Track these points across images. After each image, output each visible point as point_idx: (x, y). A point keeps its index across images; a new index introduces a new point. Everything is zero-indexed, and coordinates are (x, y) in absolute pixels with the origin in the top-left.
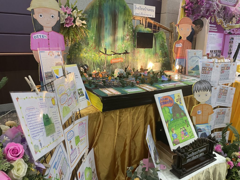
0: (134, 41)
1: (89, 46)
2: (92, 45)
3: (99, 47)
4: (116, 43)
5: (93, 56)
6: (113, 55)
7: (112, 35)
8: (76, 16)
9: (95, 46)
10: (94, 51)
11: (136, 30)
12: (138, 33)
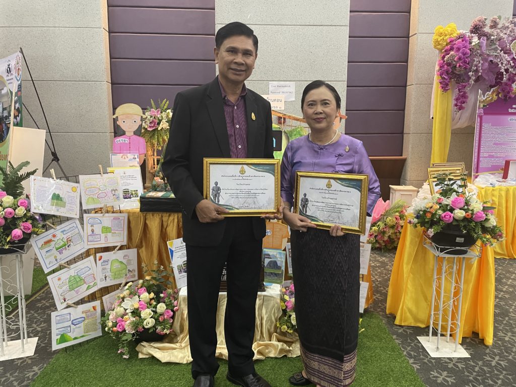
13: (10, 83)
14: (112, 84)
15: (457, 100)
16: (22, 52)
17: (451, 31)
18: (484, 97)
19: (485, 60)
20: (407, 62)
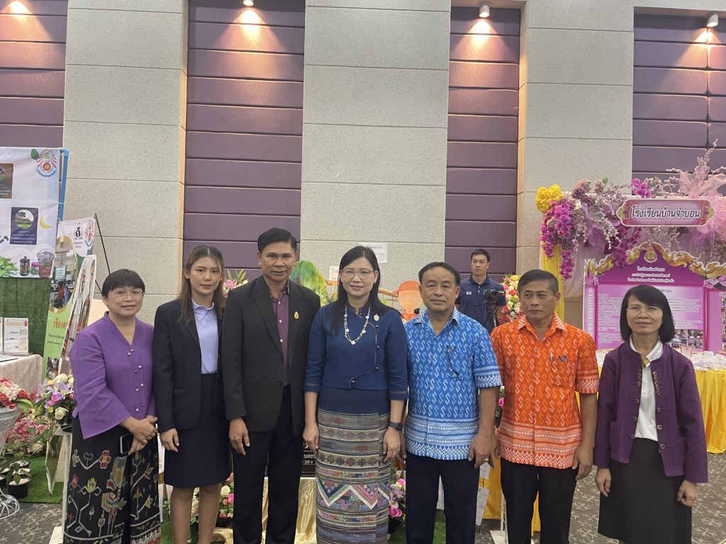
13: (78, 247)
14: (185, 239)
15: (563, 267)
16: (96, 217)
17: (553, 193)
18: (598, 264)
19: (589, 226)
20: (516, 221)
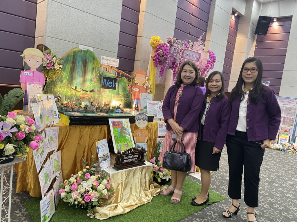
0: (100, 83)
1: (63, 83)
2: (65, 83)
3: (71, 84)
4: (85, 83)
5: (66, 91)
6: (81, 91)
7: (82, 77)
8: (55, 62)
9: (68, 84)
10: (67, 87)
11: (102, 75)
12: (104, 77)
15: (160, 71)
20: (135, 49)
